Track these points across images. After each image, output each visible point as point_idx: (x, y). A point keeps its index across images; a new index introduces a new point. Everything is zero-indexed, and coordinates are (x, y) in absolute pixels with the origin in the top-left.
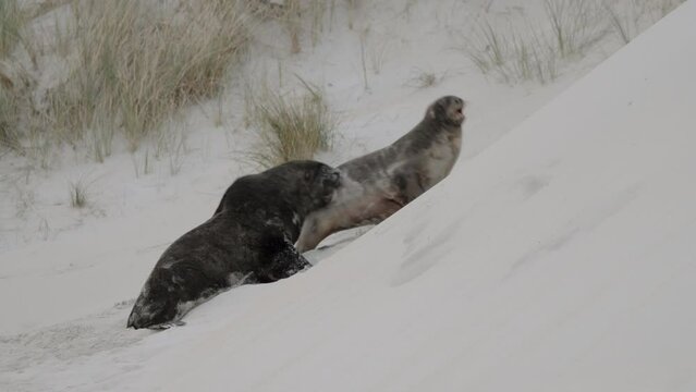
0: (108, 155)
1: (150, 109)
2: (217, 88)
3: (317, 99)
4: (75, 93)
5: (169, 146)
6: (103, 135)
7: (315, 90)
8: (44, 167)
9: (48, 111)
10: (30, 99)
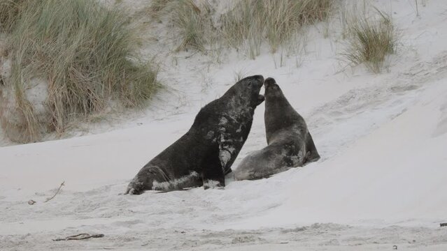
0: (258, 55)
1: (284, 27)
2: (325, 15)
3: (387, 22)
4: (238, 17)
5: (296, 49)
6: (255, 42)
7: (386, 16)
8: (219, 62)
9: (222, 28)
10: (211, 20)
